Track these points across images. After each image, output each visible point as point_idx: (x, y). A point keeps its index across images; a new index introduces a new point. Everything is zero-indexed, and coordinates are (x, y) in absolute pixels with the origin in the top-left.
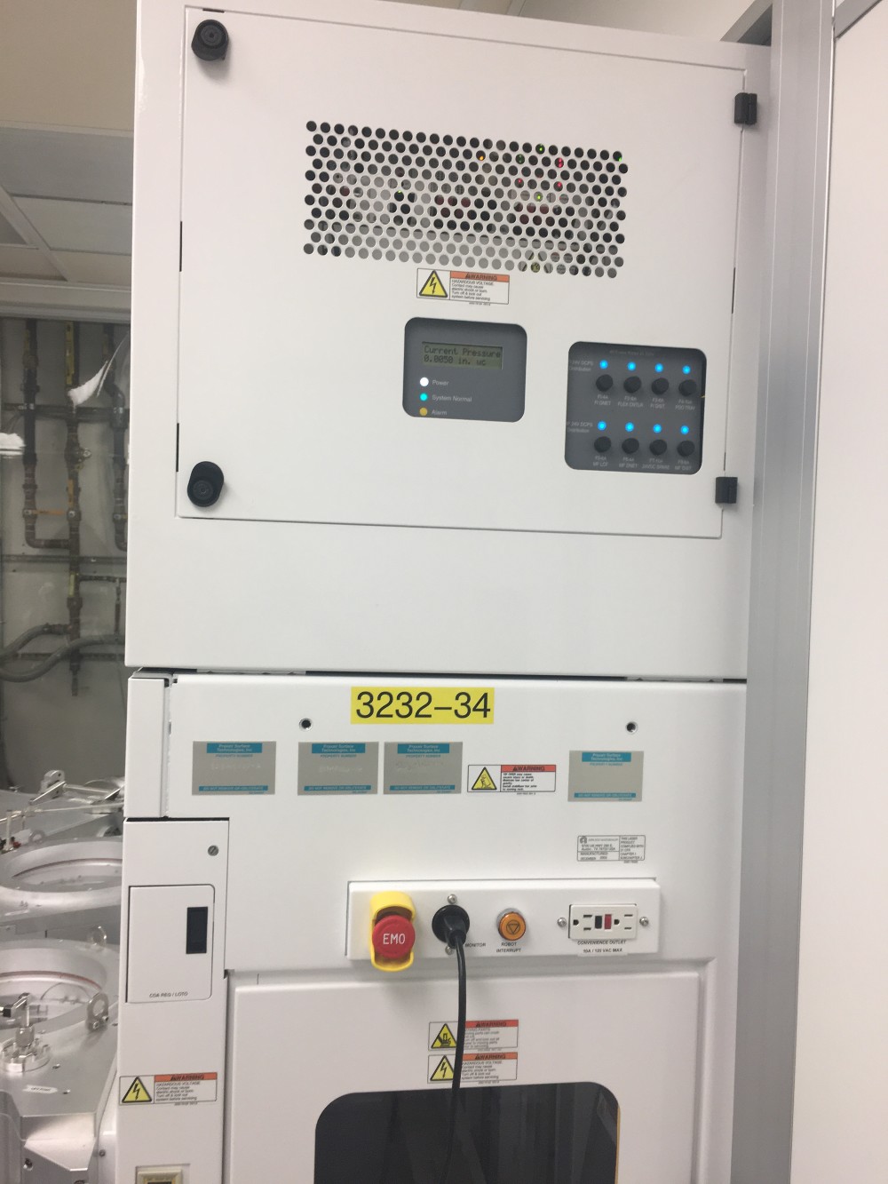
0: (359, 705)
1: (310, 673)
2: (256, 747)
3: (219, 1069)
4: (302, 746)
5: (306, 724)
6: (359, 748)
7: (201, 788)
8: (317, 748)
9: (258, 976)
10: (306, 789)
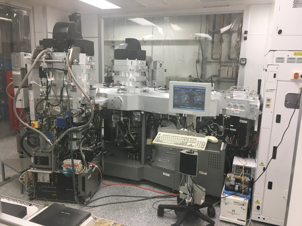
0: (294, 54)
1: (289, 51)
2: (283, 58)
3: (276, 89)
4: (288, 58)
5: (288, 56)
6: (294, 58)
7: (276, 62)
8: (289, 58)
9: (280, 81)
10: (288, 62)
